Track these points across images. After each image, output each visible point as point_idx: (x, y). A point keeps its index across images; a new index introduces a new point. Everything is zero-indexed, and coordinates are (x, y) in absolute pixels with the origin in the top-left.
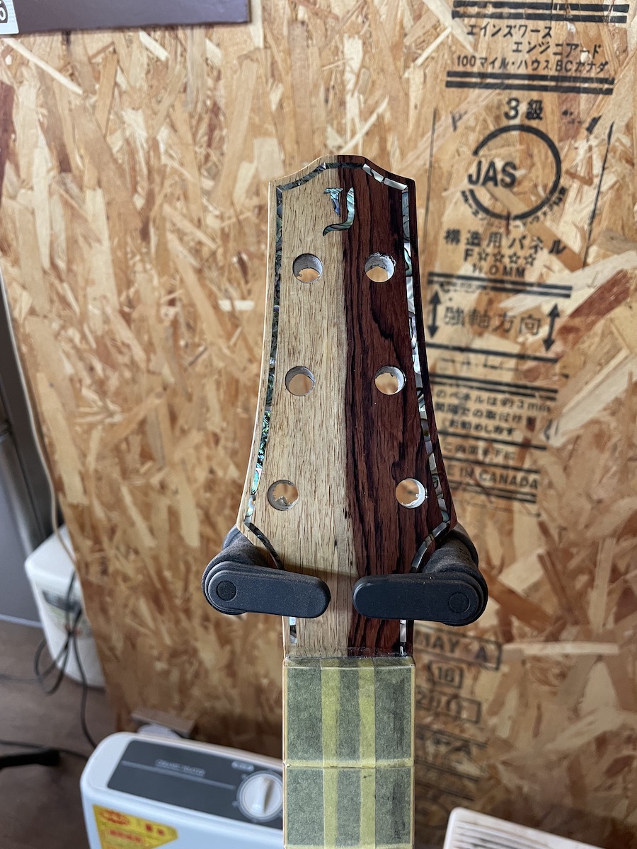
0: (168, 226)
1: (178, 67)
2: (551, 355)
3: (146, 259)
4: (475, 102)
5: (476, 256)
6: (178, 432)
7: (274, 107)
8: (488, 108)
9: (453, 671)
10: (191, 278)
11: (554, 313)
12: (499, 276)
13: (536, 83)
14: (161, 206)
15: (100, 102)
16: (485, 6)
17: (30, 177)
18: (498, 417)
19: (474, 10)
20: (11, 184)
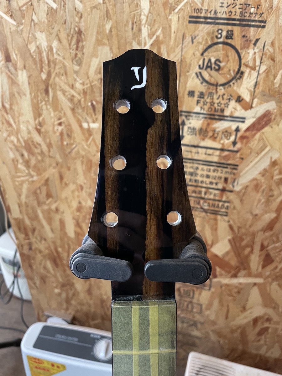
0: (58, 88)
1: (62, 12)
2: (235, 149)
3: (48, 103)
4: (202, 31)
5: (202, 103)
6: (63, 185)
7: (107, 31)
8: (208, 34)
9: (190, 291)
10: (69, 113)
11: (237, 130)
12: (212, 113)
13: (230, 22)
14: (54, 78)
15: (24, 29)
18: (211, 177)
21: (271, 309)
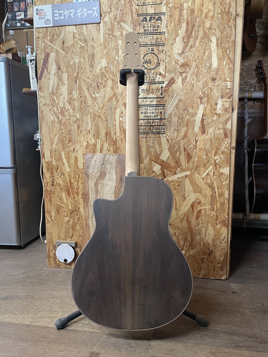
0: (81, 79)
1: (86, 47)
3: (76, 87)
4: (142, 49)
5: (146, 78)
7: (105, 53)
8: (145, 50)
10: (86, 91)
11: (162, 87)
12: (150, 81)
13: (152, 45)
14: (80, 75)
15: (69, 55)
16: (142, 33)
17: (50, 72)
18: (154, 113)
19: (141, 34)
20: (45, 74)
21: (199, 193)
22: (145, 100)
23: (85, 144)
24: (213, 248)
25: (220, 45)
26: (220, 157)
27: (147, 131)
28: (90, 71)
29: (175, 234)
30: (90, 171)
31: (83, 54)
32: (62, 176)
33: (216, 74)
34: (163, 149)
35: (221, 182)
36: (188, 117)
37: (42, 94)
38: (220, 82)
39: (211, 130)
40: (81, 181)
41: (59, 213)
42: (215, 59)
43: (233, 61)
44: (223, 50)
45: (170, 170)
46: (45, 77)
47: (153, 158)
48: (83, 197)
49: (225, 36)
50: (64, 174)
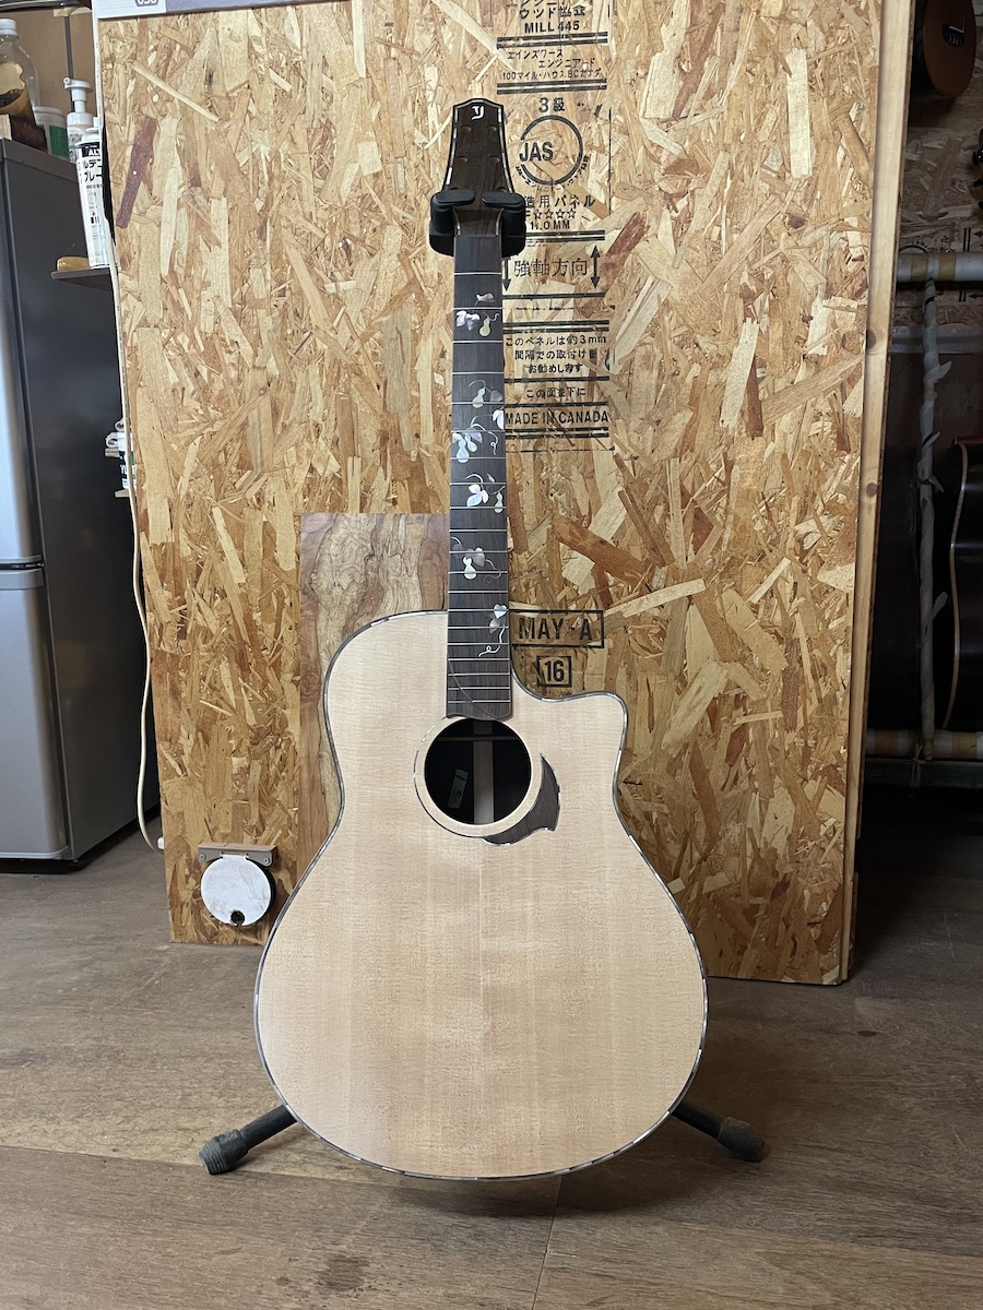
0: (283, 222)
2: (598, 290)
4: (519, 102)
5: (532, 215)
6: (279, 430)
7: (374, 119)
8: (528, 106)
9: (561, 664)
10: (301, 270)
11: (596, 254)
12: (551, 230)
13: (557, 86)
14: (278, 206)
15: (233, 127)
16: (518, 39)
17: (162, 194)
18: (566, 355)
19: (511, 42)
20: (142, 202)
21: (738, 664)
22: (530, 304)
23: (301, 475)
24: (789, 869)
25: (821, 85)
26: (819, 524)
27: (540, 425)
28: (318, 191)
29: (648, 816)
30: (324, 580)
31: (288, 123)
32: (215, 599)
33: (805, 200)
34: (602, 494)
35: (823, 620)
36: (696, 369)
37: (130, 284)
38: (822, 232)
39: (784, 423)
40: (289, 619)
41: (207, 740)
42: (801, 140)
43: (872, 149)
44: (834, 105)
45: (627, 574)
46: (142, 214)
47: (564, 529)
48: (298, 678)
49: (842, 48)
50: (224, 591)
